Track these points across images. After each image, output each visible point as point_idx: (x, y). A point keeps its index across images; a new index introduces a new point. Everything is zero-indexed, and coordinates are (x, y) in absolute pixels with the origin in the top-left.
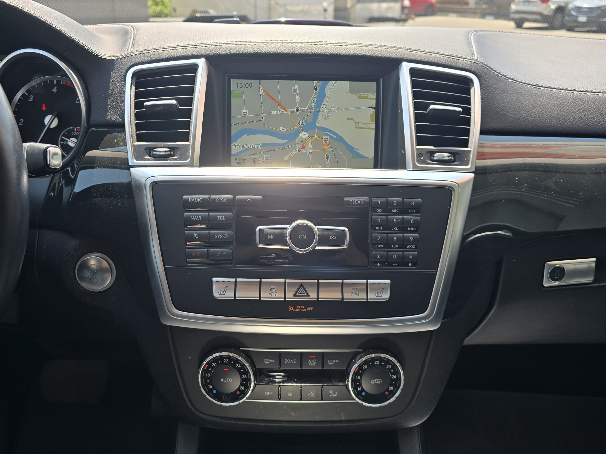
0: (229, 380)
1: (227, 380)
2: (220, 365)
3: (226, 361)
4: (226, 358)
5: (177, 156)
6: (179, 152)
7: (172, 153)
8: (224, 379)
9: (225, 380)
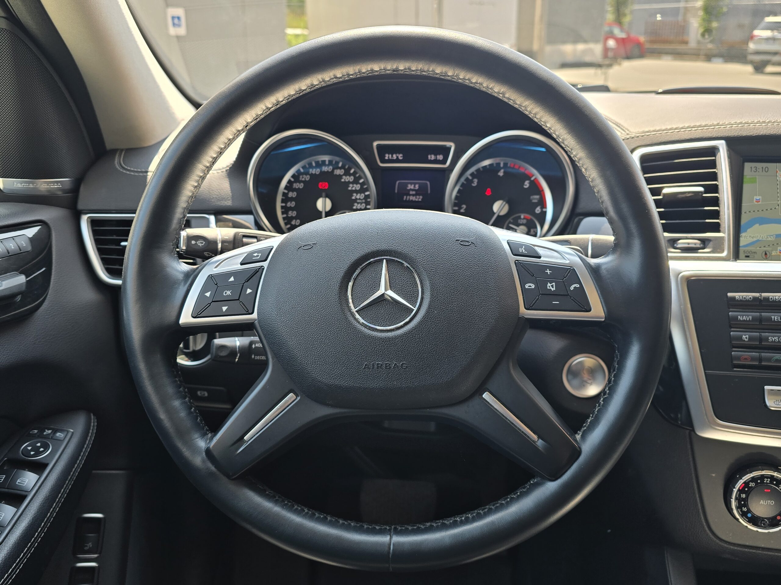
0: (770, 502)
1: (768, 502)
2: (760, 485)
3: (767, 481)
4: (767, 478)
5: (709, 248)
6: (711, 244)
7: (702, 245)
8: (764, 501)
9: (765, 503)
